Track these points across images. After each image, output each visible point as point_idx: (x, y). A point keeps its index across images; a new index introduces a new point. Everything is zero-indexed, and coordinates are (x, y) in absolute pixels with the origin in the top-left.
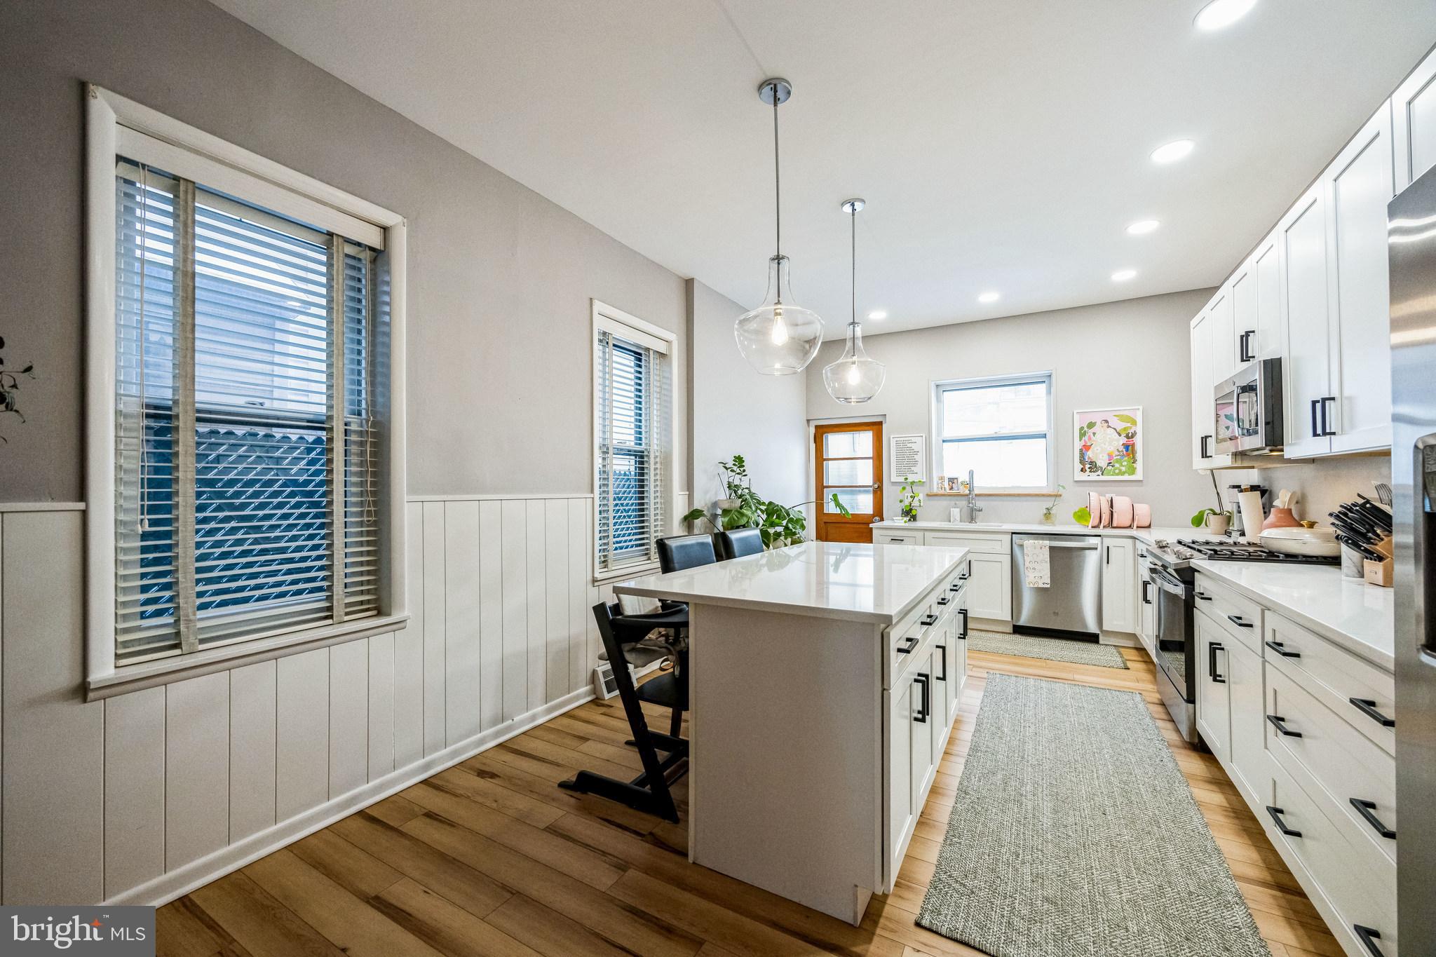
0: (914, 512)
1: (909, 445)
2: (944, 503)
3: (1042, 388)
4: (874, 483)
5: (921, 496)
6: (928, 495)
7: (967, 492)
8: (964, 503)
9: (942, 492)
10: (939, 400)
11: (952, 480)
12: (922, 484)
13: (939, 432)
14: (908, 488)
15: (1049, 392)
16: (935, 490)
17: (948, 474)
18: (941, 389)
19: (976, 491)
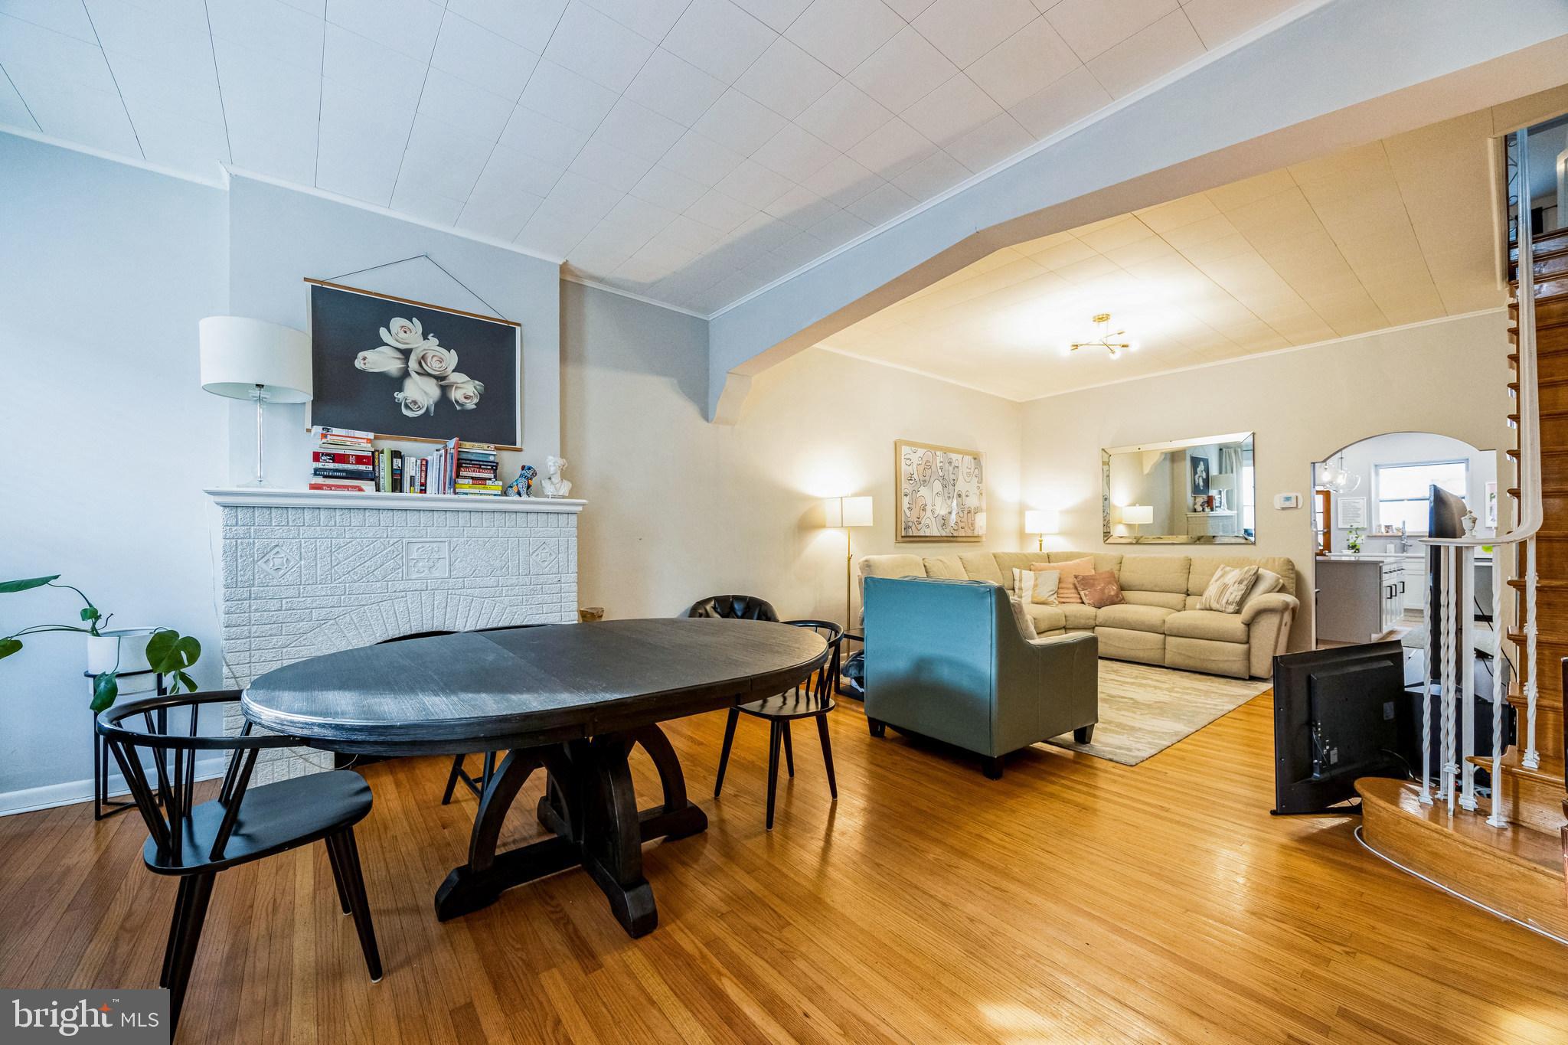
0: (1357, 548)
1: (1353, 504)
2: (1382, 541)
3: (1463, 466)
4: (1324, 529)
5: (1363, 537)
6: (1369, 536)
7: (1400, 534)
8: (1397, 541)
9: (1380, 534)
10: (1377, 474)
11: (1387, 527)
12: (1363, 529)
13: (1377, 495)
14: (1354, 532)
15: (1467, 469)
16: (1374, 533)
17: (1384, 522)
18: (1378, 467)
19: (1407, 534)
